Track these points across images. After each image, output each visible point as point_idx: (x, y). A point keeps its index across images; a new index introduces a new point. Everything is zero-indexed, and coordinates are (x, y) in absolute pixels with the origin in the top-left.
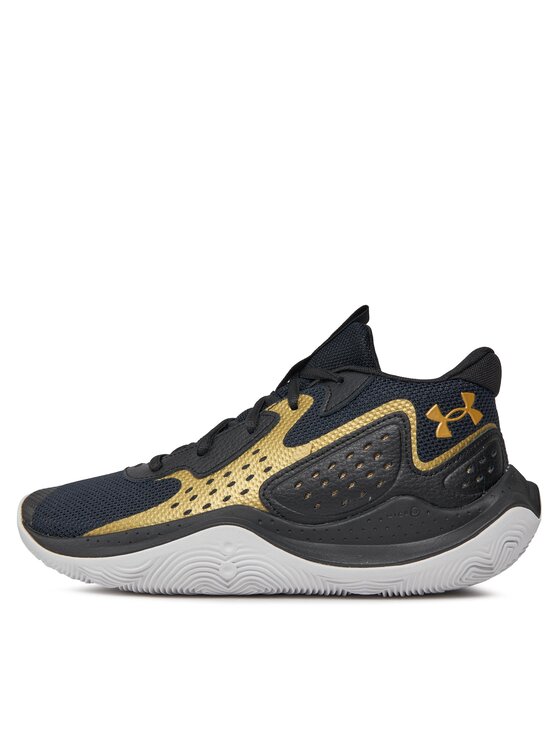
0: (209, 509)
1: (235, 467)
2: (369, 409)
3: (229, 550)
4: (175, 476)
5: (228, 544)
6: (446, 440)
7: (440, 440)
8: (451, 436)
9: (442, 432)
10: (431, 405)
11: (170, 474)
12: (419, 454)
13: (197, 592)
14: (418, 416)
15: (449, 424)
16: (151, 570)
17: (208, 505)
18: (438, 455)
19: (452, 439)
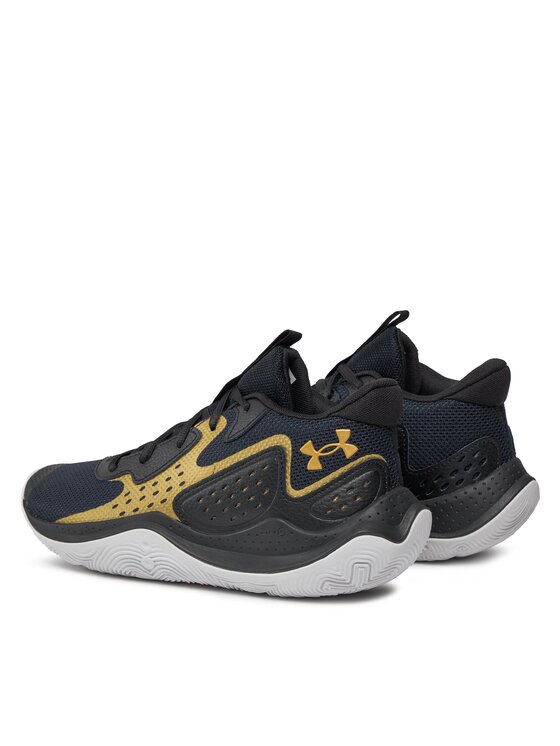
0: (137, 513)
1: (161, 478)
2: (258, 440)
3: (146, 548)
4: (121, 479)
5: (146, 544)
6: (316, 471)
7: (310, 472)
8: (320, 468)
9: (314, 465)
10: (306, 442)
11: (119, 477)
12: (292, 483)
13: (132, 575)
14: (293, 450)
15: (320, 458)
16: (95, 557)
17: (137, 510)
18: (309, 484)
19: (323, 471)
